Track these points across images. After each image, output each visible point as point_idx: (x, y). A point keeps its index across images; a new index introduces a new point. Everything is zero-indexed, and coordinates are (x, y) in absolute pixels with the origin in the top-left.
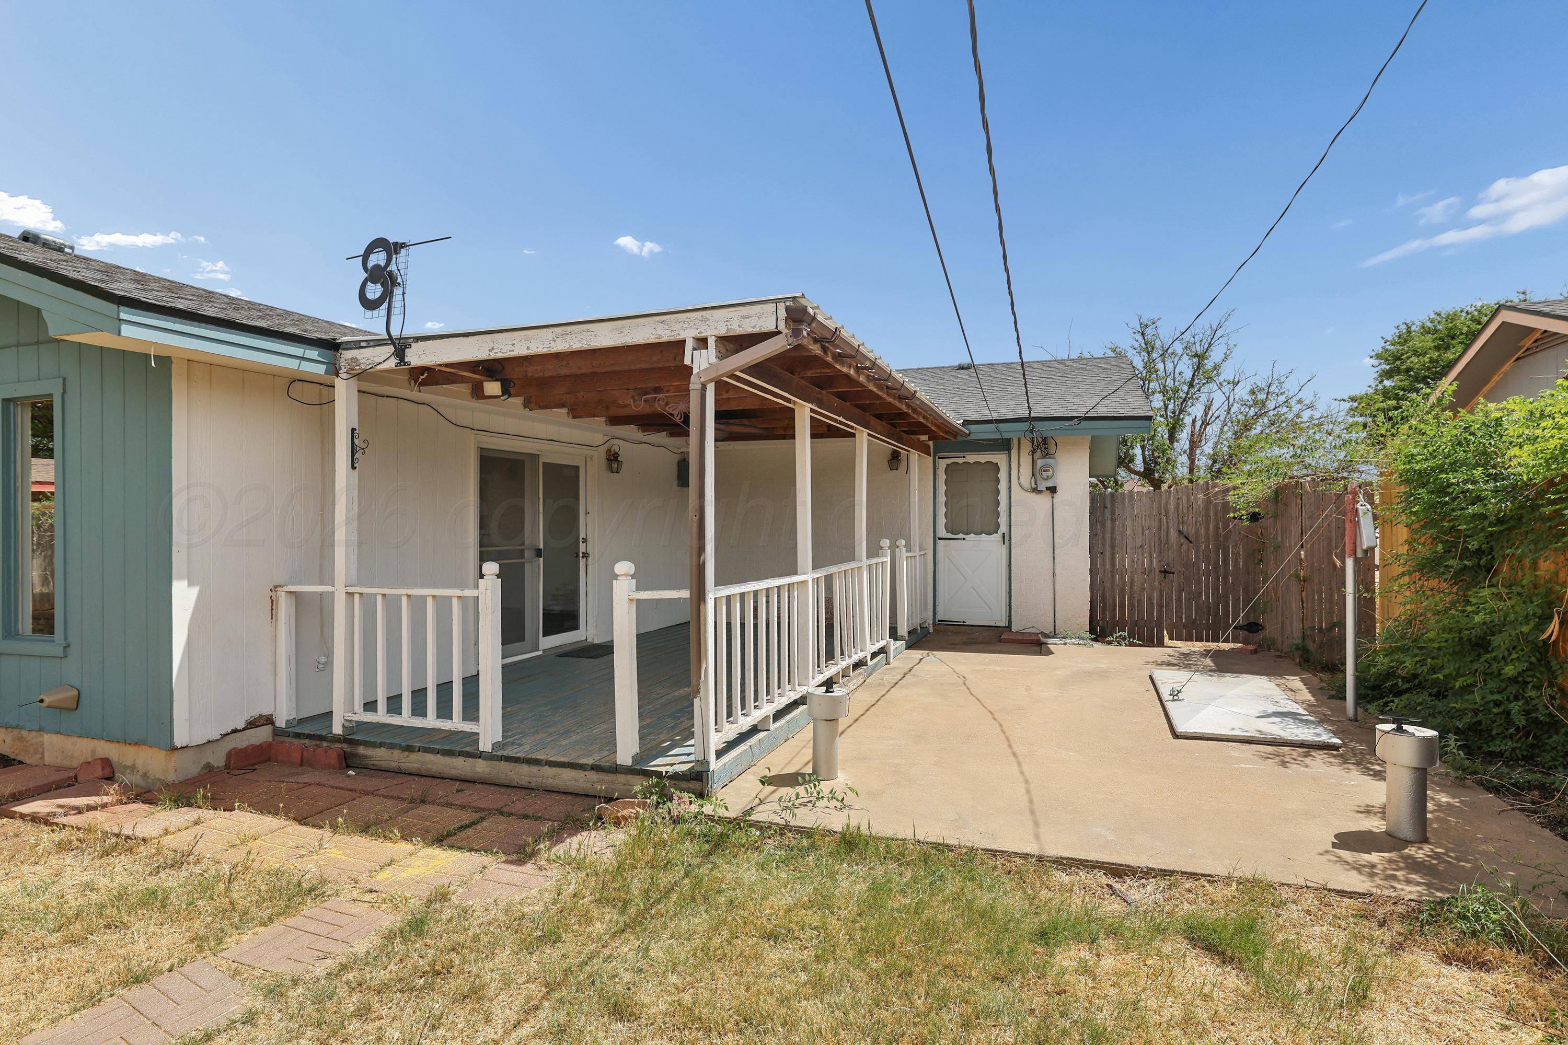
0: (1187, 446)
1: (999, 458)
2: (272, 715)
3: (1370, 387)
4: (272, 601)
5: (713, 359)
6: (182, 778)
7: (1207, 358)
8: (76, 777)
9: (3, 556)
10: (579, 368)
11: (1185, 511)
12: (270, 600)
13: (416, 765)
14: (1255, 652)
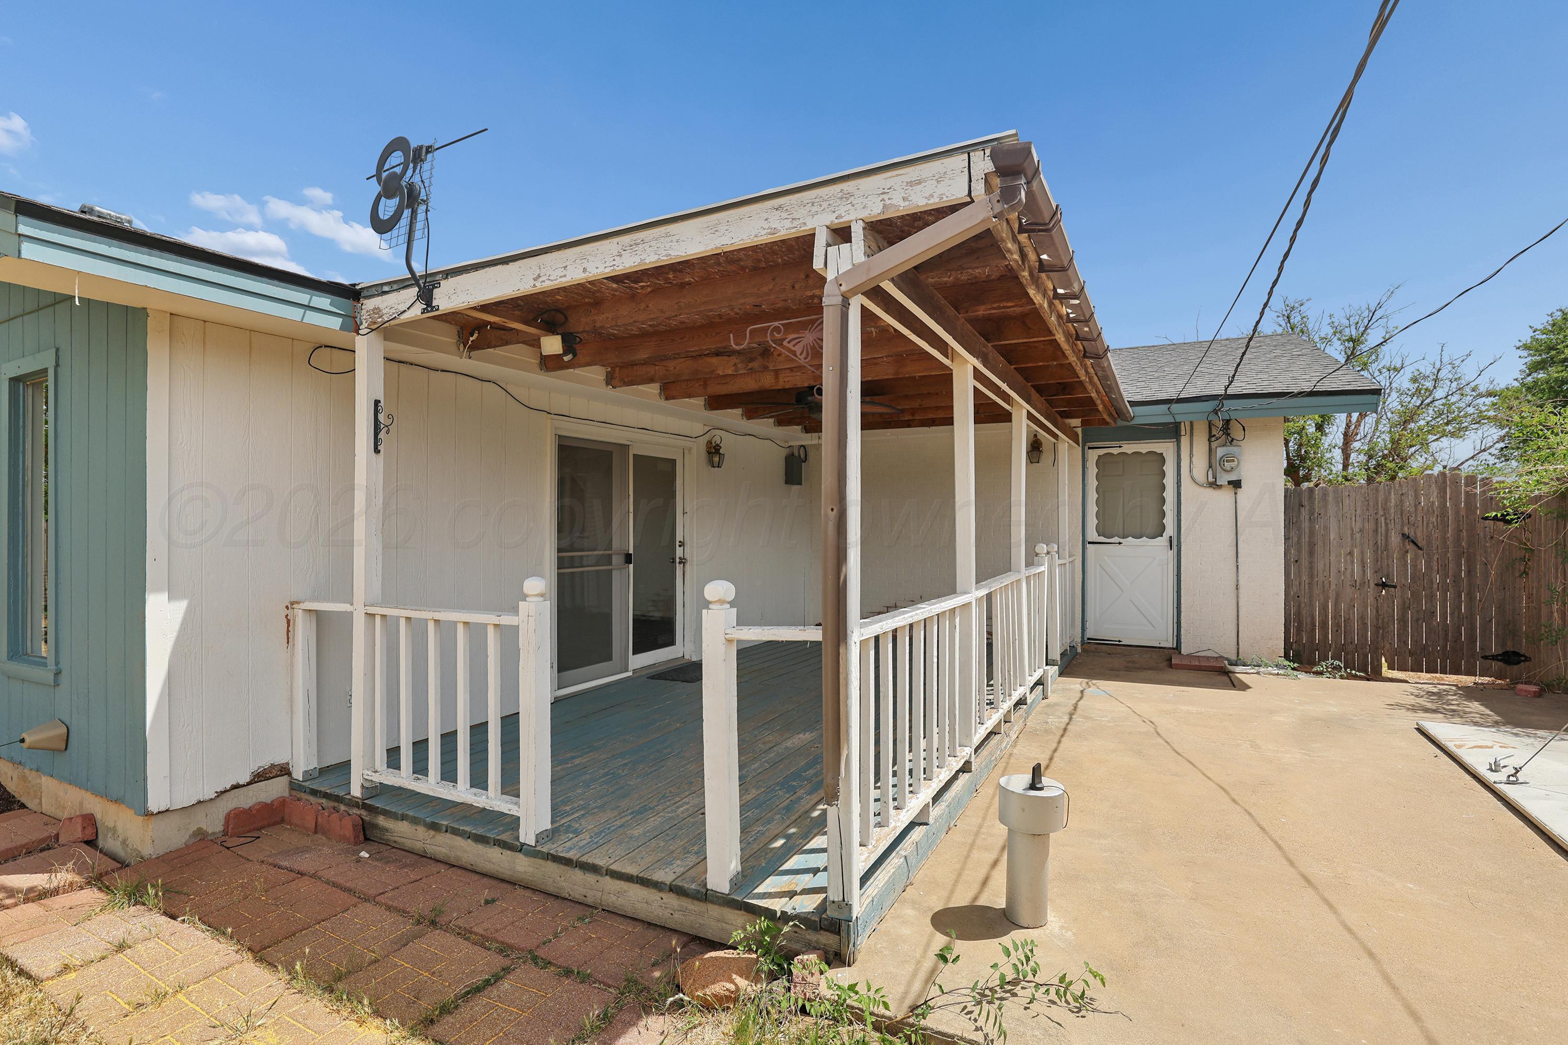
0: (1340, 442)
1: (1165, 448)
2: (288, 764)
3: (1516, 380)
4: (288, 622)
5: (860, 257)
6: (161, 852)
7: (1362, 343)
8: (57, 837)
9: (9, 562)
10: (662, 311)
11: (1412, 509)
12: (285, 621)
13: (444, 850)
14: (1539, 695)
